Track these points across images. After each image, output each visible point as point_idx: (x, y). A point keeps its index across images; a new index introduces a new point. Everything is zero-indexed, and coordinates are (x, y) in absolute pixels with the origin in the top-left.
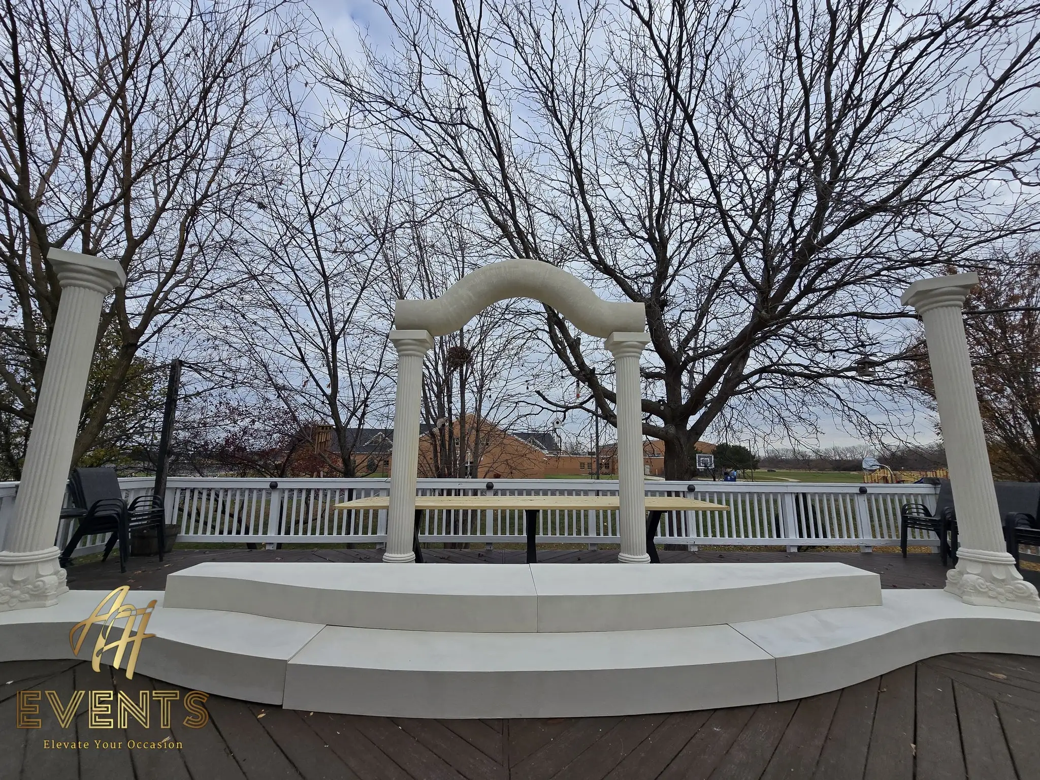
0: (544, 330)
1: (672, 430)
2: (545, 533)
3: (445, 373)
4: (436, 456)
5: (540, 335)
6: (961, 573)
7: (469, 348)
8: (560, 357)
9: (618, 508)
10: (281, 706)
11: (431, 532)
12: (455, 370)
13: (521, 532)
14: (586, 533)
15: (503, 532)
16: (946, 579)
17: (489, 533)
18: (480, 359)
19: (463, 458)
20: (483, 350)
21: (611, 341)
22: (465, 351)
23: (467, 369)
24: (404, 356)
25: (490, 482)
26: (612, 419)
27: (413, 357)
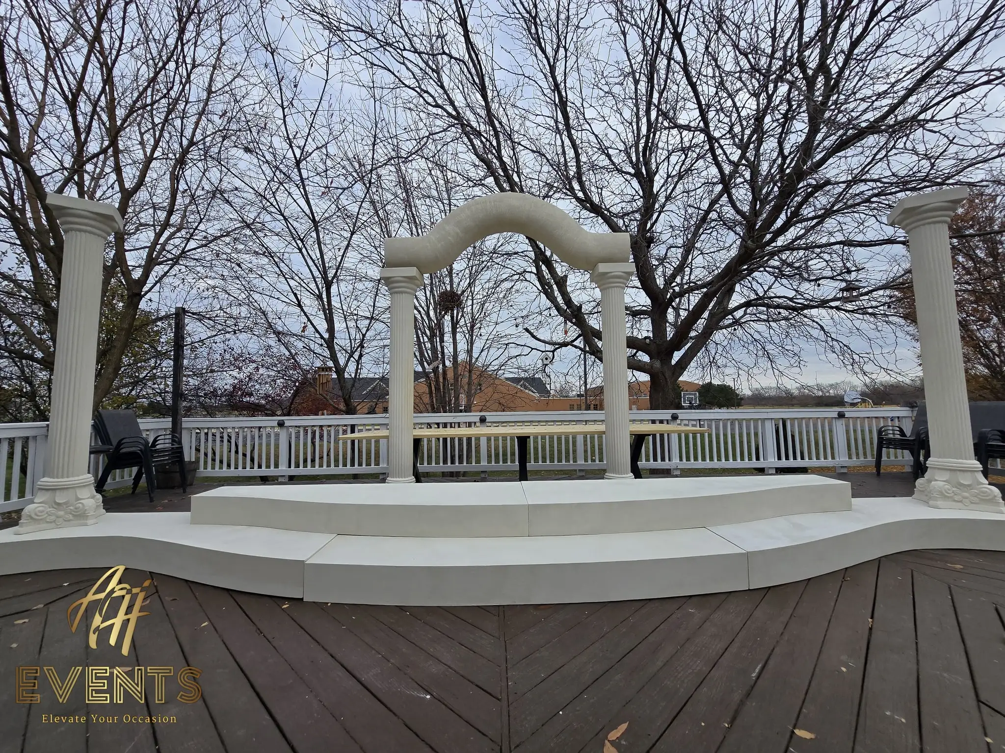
0: (531, 272)
1: (657, 364)
2: (536, 462)
3: (436, 316)
4: (431, 397)
5: (527, 276)
6: (929, 481)
7: (459, 292)
8: (547, 297)
9: (604, 433)
10: (302, 599)
11: (429, 463)
12: (446, 313)
13: (513, 461)
14: (575, 461)
15: (497, 462)
16: (915, 487)
17: (484, 463)
18: (469, 303)
19: (457, 398)
20: (472, 294)
21: (597, 272)
22: (455, 295)
23: (458, 312)
24: (395, 294)
25: (483, 416)
26: (598, 354)
27: (404, 294)
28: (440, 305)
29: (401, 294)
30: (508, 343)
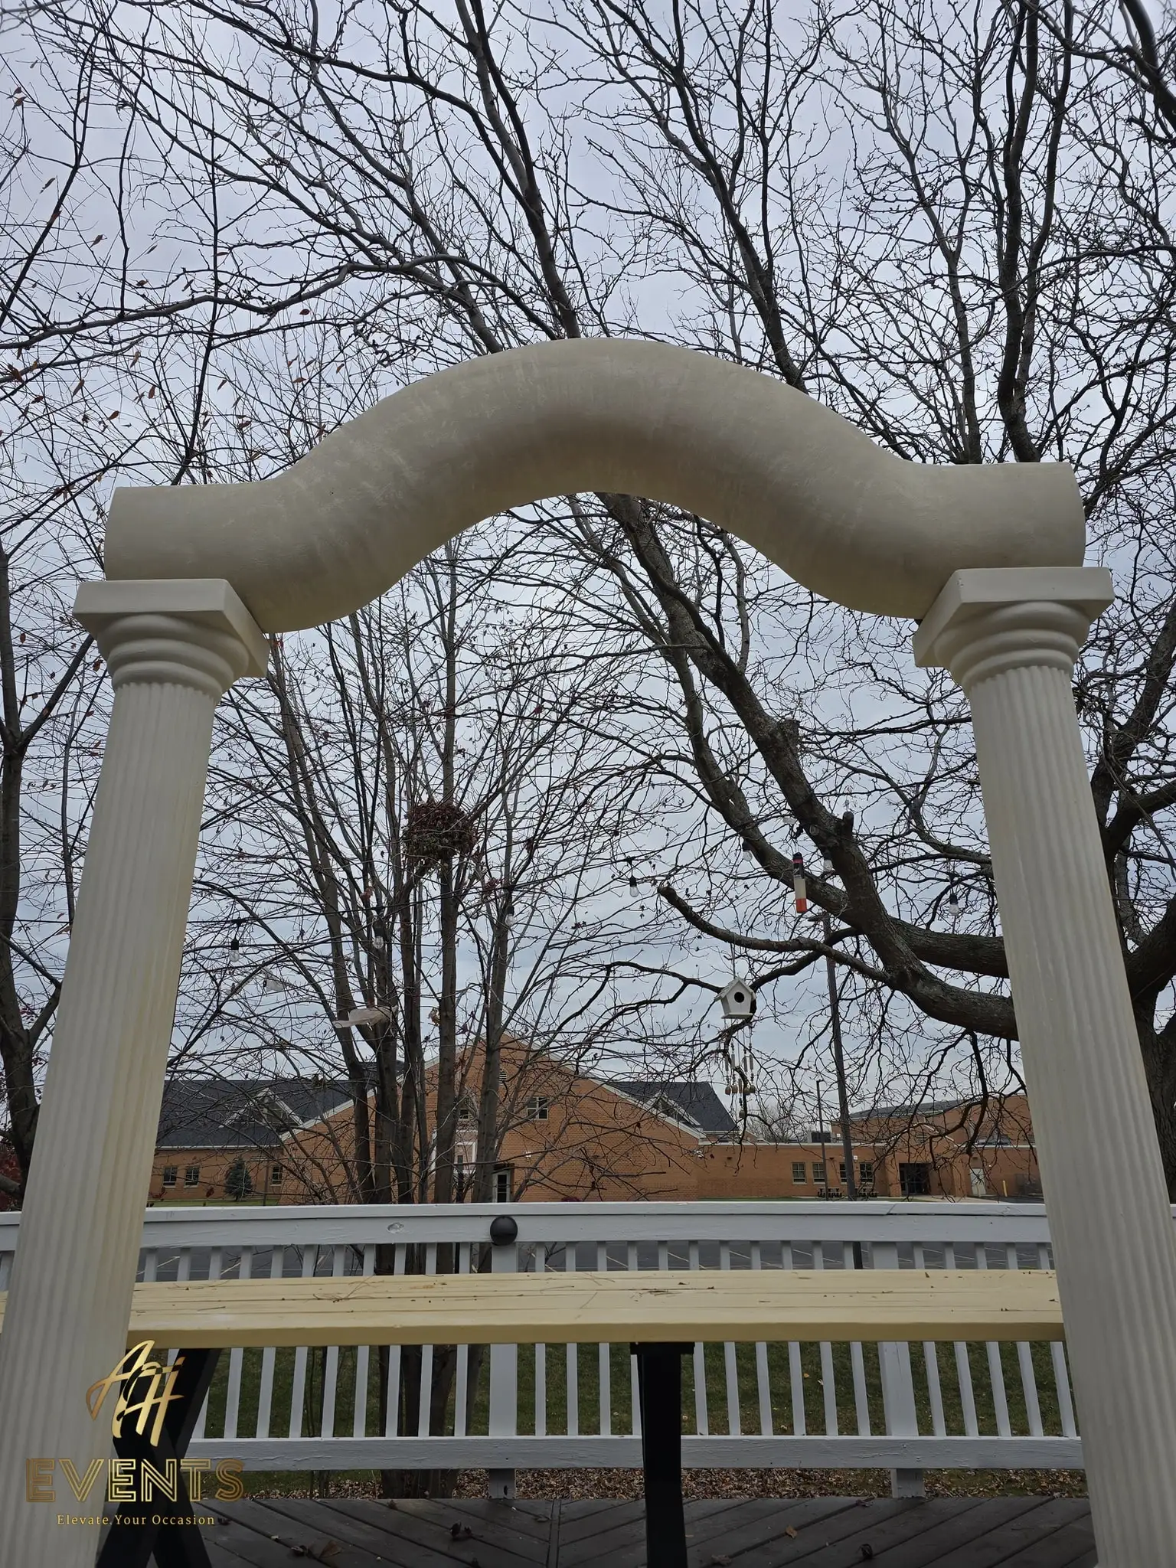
2: (719, 1425)
3: (398, 877)
4: (363, 1138)
7: (468, 805)
9: (1057, 1332)
12: (422, 872)
13: (621, 1426)
14: (878, 1426)
15: (556, 1423)
17: (502, 1429)
19: (446, 1141)
20: (510, 817)
21: (948, 610)
22: (457, 813)
23: (462, 867)
24: (132, 685)
25: (503, 1217)
26: (919, 985)
27: (168, 686)
28: (408, 844)
29: (156, 686)
30: (614, 964)
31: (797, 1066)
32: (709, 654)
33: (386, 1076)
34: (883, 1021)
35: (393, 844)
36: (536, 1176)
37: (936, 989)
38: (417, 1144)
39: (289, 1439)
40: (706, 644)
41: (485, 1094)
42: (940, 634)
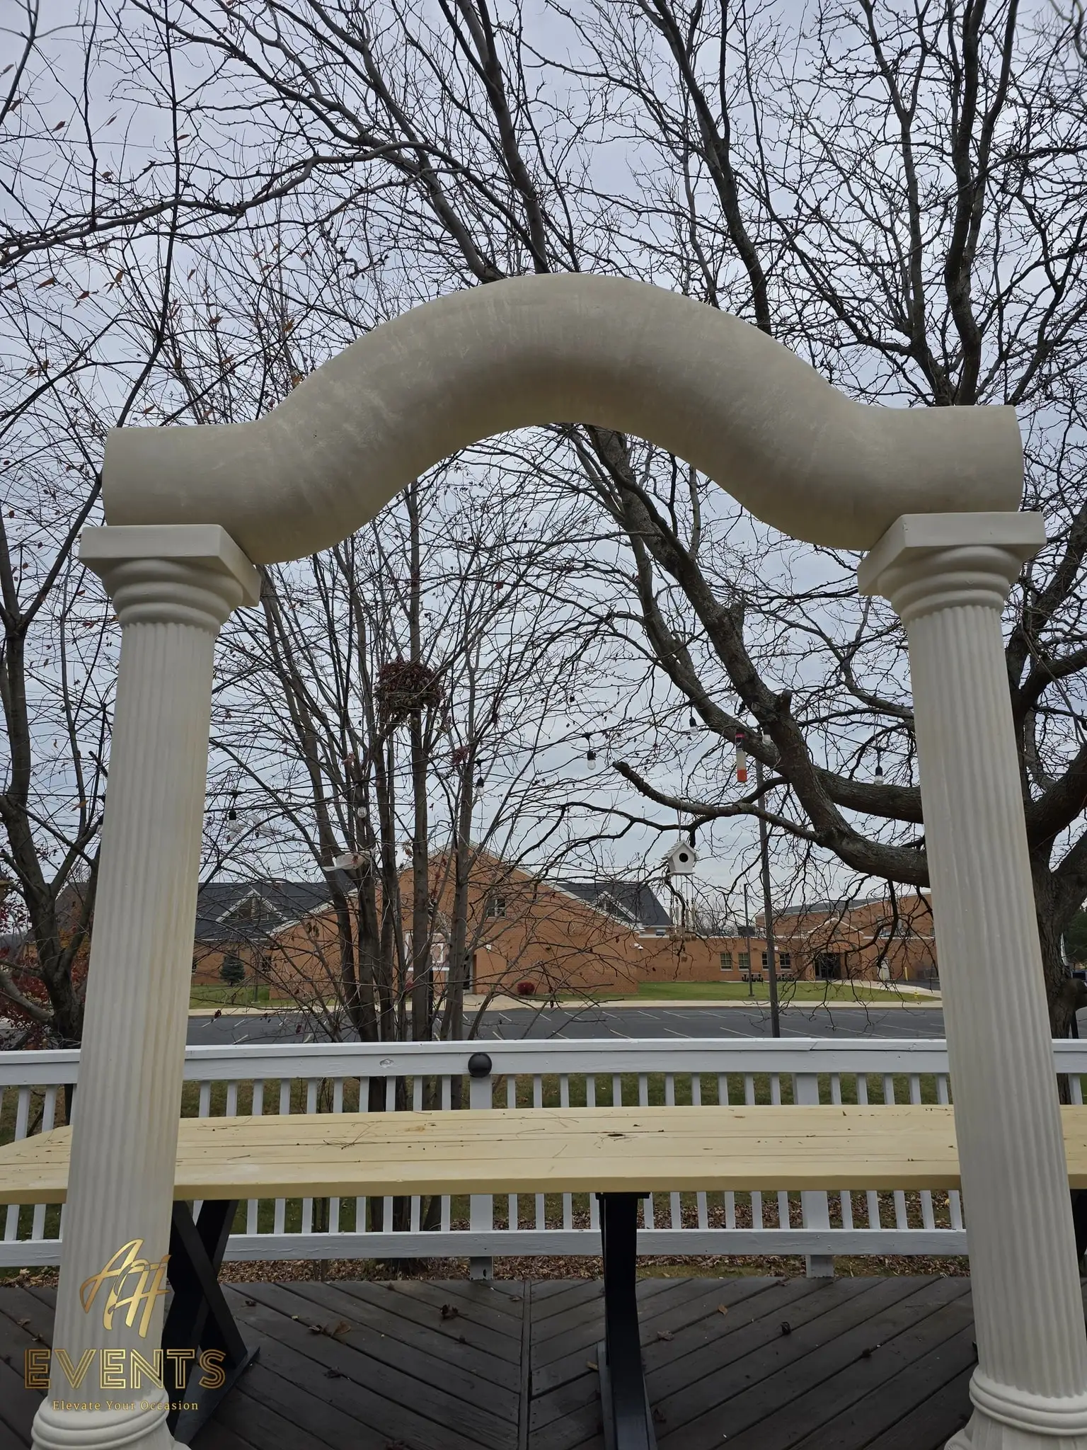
0: (627, 616)
3: (372, 728)
4: (348, 956)
5: (619, 624)
7: (434, 663)
8: (674, 679)
9: (954, 1182)
12: (394, 724)
14: (796, 1221)
17: (481, 1225)
18: (461, 695)
20: (472, 672)
21: (892, 551)
22: (424, 671)
23: (431, 720)
24: (138, 624)
25: (479, 1054)
26: (844, 843)
27: (171, 626)
28: (380, 698)
29: (160, 627)
30: (568, 804)
31: (731, 892)
32: (663, 543)
33: (368, 907)
34: (808, 855)
35: (366, 698)
36: (499, 989)
37: (859, 846)
38: (396, 963)
39: (302, 1235)
40: (660, 531)
41: (456, 921)
42: (884, 570)
